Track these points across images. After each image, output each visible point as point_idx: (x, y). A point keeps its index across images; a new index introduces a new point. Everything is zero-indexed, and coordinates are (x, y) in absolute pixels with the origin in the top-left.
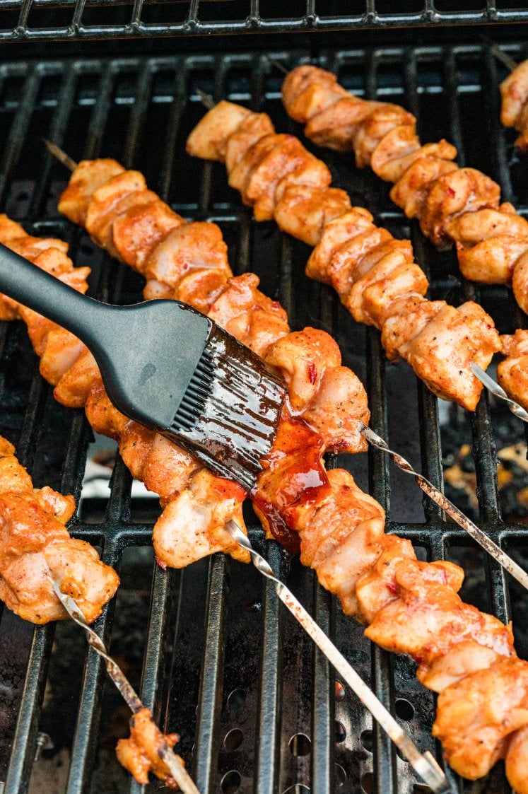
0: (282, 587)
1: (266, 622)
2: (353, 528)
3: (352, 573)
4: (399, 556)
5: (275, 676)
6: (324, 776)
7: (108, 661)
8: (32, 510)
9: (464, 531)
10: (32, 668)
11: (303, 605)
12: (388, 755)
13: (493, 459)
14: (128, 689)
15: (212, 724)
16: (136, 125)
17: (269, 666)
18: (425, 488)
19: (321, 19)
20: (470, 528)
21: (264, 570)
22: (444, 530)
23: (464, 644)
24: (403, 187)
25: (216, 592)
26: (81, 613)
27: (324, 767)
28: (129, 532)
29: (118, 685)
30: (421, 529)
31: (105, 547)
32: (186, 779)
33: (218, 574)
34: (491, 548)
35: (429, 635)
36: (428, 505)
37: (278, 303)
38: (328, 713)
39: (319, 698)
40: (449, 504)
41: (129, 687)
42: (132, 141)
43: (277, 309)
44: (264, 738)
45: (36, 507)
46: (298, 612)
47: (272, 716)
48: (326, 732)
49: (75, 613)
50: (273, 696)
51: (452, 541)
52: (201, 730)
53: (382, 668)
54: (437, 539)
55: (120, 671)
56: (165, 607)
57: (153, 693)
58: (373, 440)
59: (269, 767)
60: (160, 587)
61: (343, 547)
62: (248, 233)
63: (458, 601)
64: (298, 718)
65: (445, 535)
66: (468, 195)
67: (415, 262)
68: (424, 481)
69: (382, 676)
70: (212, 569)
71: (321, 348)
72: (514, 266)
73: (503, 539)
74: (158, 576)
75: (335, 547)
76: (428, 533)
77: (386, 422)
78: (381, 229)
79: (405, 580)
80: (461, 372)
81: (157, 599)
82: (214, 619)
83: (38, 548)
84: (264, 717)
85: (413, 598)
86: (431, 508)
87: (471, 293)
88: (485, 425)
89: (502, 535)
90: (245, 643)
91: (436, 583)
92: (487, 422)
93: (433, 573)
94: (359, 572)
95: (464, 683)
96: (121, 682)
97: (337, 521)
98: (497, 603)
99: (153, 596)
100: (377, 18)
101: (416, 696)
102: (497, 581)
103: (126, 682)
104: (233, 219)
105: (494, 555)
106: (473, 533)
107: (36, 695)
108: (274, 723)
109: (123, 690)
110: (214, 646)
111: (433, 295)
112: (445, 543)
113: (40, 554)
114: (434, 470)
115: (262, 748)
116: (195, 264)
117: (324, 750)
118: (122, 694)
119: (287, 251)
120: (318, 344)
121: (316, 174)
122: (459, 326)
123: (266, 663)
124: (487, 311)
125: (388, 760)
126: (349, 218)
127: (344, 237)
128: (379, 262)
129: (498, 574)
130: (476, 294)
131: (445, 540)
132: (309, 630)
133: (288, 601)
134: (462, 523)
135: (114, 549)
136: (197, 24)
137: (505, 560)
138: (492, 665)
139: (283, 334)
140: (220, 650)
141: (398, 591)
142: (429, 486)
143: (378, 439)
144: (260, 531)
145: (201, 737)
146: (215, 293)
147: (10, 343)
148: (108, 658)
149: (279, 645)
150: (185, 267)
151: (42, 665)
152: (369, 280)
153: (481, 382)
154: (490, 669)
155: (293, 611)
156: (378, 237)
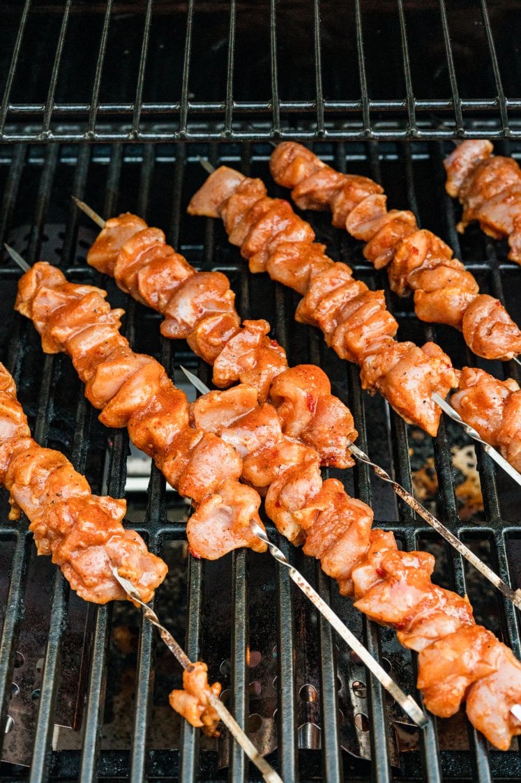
0: (294, 572)
1: (281, 600)
2: (347, 527)
3: (350, 560)
4: (385, 547)
5: (291, 641)
6: (332, 716)
7: (162, 630)
8: (95, 511)
9: (431, 528)
10: (99, 638)
11: (311, 585)
12: (379, 700)
13: (452, 470)
14: (179, 651)
15: (244, 679)
16: (146, 184)
17: (286, 634)
18: (400, 493)
19: (329, 132)
20: (436, 525)
21: (279, 558)
22: (416, 527)
23: (436, 615)
24: (375, 247)
25: (240, 577)
26: (137, 593)
27: (332, 710)
28: (168, 529)
29: (171, 648)
30: (397, 526)
31: (149, 540)
32: (229, 719)
33: (241, 562)
34: (452, 540)
35: (409, 609)
36: (402, 507)
37: (276, 341)
38: (333, 669)
39: (325, 658)
40: (419, 505)
41: (180, 649)
42: (144, 198)
43: (276, 348)
44: (285, 689)
45: (98, 509)
46: (308, 591)
47: (290, 671)
48: (332, 683)
49: (132, 593)
50: (290, 656)
51: (421, 535)
52: (236, 684)
53: (372, 634)
54: (411, 534)
55: (171, 638)
56: (201, 588)
57: (197, 656)
58: (357, 455)
59: (290, 711)
60: (196, 572)
61: (341, 541)
62: (246, 281)
63: (429, 583)
64: (306, 672)
65: (417, 531)
66: (427, 253)
67: (387, 309)
68: (399, 488)
69: (373, 641)
70: (236, 558)
71: (316, 381)
72: (465, 311)
73: (461, 534)
74: (194, 564)
75: (335, 541)
76: (403, 529)
77: (366, 440)
78: (359, 281)
79: (390, 566)
80: (425, 402)
81: (194, 582)
82: (241, 598)
83: (101, 542)
84: (284, 673)
85: (396, 581)
86: (405, 510)
87: (430, 335)
88: (445, 442)
89: (461, 530)
90: (258, 615)
91: (413, 568)
92: (446, 440)
93: (410, 561)
94: (355, 559)
95: (437, 644)
96: (173, 645)
97: (336, 520)
98: (458, 583)
99: (190, 580)
100: (372, 133)
101: (392, 655)
102: (457, 566)
103: (178, 646)
104: (234, 269)
105: (454, 545)
106: (438, 529)
107: (104, 659)
108: (292, 677)
109: (175, 651)
110: (241, 618)
111: (400, 337)
112: (417, 538)
113: (101, 547)
114: (405, 479)
115: (284, 697)
116: (209, 308)
117: (331, 696)
118: (175, 655)
119: (280, 297)
120: (313, 378)
121: (303, 233)
122: (424, 364)
123: (283, 632)
124: (445, 351)
125: (380, 703)
126: (332, 272)
127: (329, 288)
128: (358, 309)
129: (458, 561)
130: (433, 336)
131: (416, 535)
132: (317, 605)
133: (300, 582)
134: (430, 520)
135: (156, 542)
136: (232, 134)
137: (463, 549)
138: (457, 630)
139: (283, 369)
140: (246, 622)
141: (383, 575)
142: (403, 491)
143: (362, 454)
144: (272, 528)
145: (236, 689)
146: (228, 334)
147: (56, 372)
148: (162, 628)
149: (292, 617)
150: (201, 312)
151: (106, 634)
152: (351, 324)
153: (440, 408)
154: (456, 633)
155: (304, 589)
156: (356, 288)
